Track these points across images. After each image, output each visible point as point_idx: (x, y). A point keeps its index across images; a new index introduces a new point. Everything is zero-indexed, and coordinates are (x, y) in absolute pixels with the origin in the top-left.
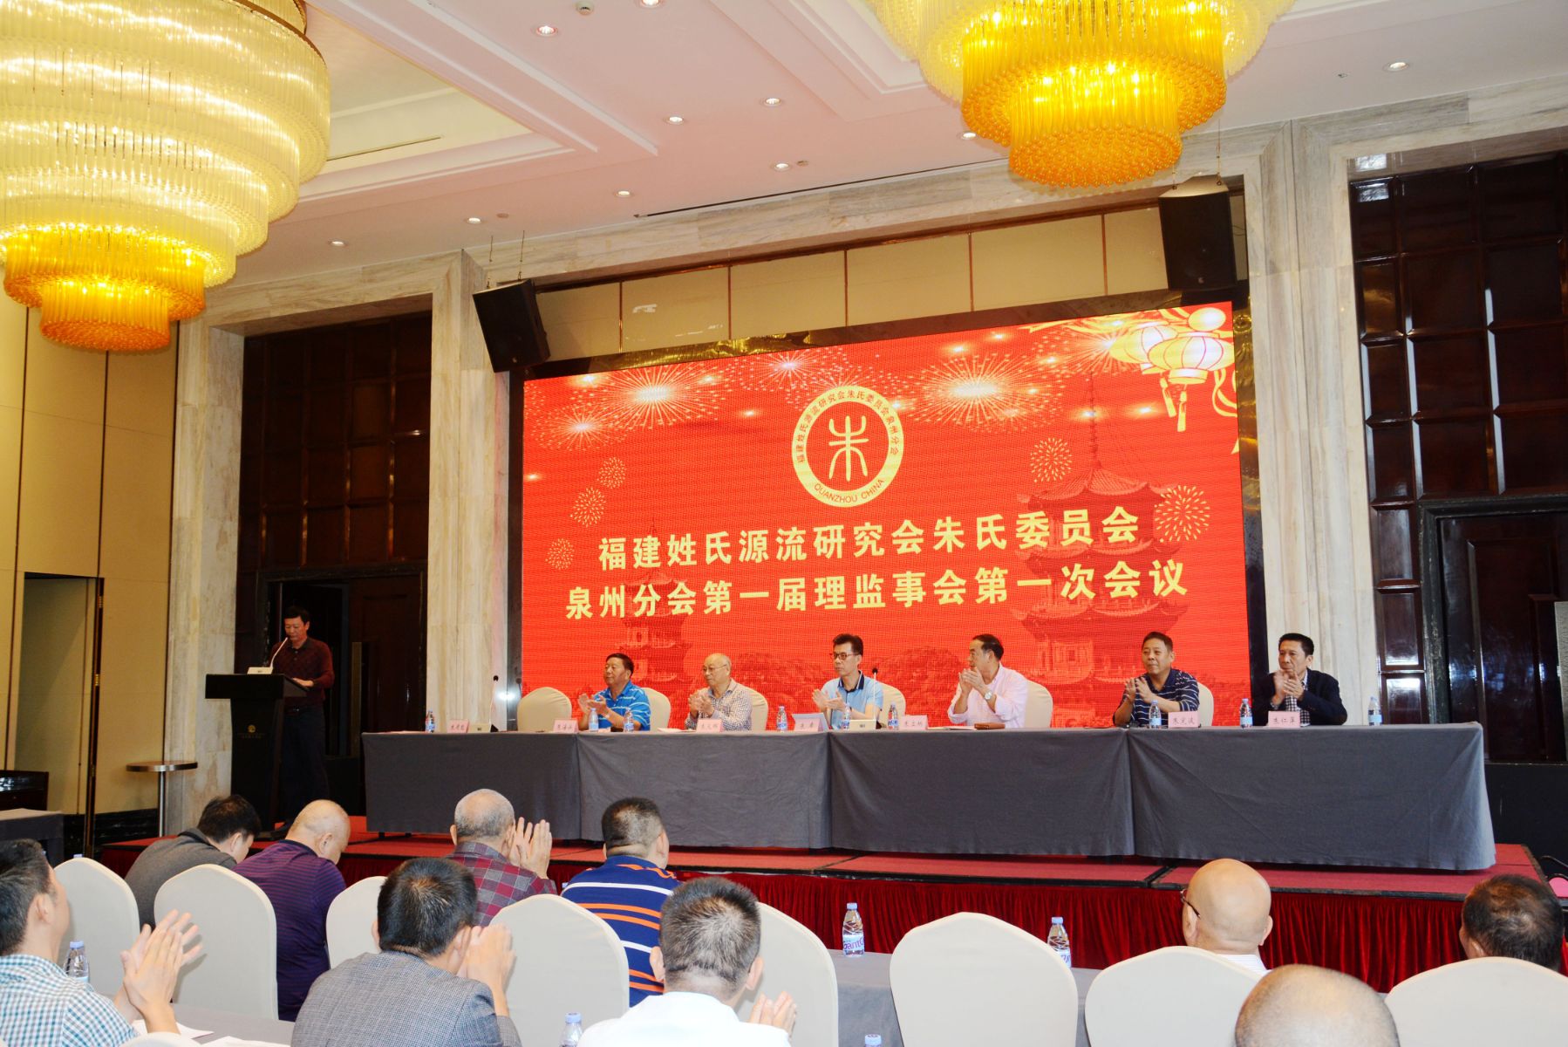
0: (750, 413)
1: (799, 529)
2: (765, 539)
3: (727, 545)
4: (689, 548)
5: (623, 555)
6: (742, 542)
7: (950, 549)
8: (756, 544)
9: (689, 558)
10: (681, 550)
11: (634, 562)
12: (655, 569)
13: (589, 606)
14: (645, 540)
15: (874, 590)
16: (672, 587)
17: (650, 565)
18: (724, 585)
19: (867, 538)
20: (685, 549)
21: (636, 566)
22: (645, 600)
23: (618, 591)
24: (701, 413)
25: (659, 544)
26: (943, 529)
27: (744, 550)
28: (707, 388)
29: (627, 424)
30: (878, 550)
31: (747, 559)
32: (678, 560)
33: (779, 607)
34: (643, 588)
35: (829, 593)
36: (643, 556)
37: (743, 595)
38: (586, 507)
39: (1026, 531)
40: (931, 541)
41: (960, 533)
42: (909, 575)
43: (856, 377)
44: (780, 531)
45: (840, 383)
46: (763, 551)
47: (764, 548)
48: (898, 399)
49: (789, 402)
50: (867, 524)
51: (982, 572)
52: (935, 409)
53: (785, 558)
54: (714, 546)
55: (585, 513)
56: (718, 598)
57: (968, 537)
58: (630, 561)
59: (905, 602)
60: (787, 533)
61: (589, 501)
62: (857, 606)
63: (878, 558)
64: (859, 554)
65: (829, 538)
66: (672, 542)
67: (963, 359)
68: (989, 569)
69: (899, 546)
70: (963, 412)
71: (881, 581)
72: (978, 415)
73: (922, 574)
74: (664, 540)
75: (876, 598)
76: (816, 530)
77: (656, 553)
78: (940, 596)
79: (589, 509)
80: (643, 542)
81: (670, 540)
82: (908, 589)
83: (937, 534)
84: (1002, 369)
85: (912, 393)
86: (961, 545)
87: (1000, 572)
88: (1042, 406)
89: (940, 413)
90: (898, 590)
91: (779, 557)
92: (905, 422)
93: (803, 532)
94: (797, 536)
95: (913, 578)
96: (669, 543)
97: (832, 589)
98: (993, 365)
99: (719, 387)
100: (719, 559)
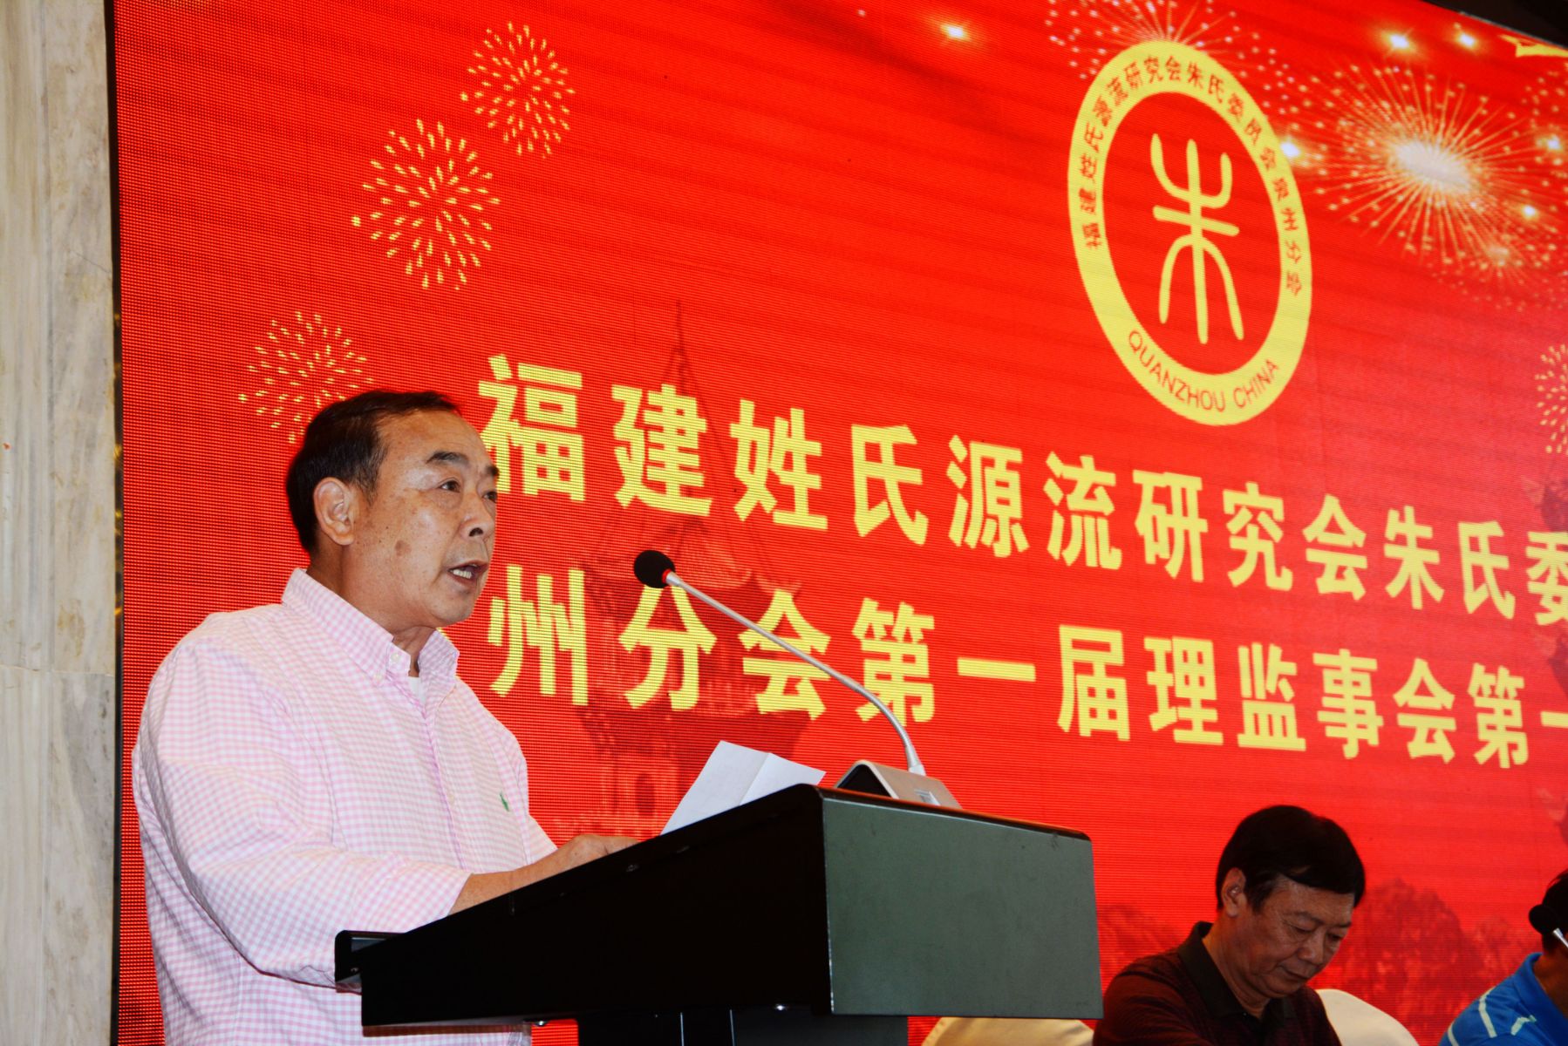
0: (955, 32)
1: (1100, 466)
2: (1014, 478)
3: (914, 476)
4: (799, 463)
5: (576, 443)
6: (955, 474)
7: (1417, 603)
8: (994, 492)
9: (801, 500)
10: (777, 467)
11: (618, 480)
12: (692, 521)
14: (653, 398)
15: (1276, 697)
16: (756, 605)
17: (673, 502)
18: (912, 621)
19: (1253, 531)
20: (788, 463)
21: (624, 497)
22: (661, 642)
23: (561, 595)
25: (702, 425)
26: (1401, 540)
27: (961, 504)
30: (1279, 573)
31: (972, 541)
32: (769, 503)
33: (1064, 722)
34: (651, 594)
35: (1181, 692)
36: (648, 462)
37: (968, 667)
38: (419, 198)
39: (1543, 579)
40: (1380, 570)
41: (1433, 557)
42: (1345, 658)
43: (1205, 27)
44: (1054, 462)
45: (1170, 29)
46: (1013, 521)
47: (1015, 510)
48: (1295, 134)
49: (1053, 39)
50: (1252, 487)
51: (1479, 677)
52: (1364, 192)
53: (1070, 556)
54: (875, 471)
55: (417, 223)
56: (896, 667)
57: (1447, 573)
58: (602, 471)
59: (1344, 741)
60: (1069, 472)
61: (431, 181)
62: (1246, 740)
63: (1278, 594)
64: (1239, 576)
65: (1169, 511)
66: (744, 429)
67: (1408, 73)
68: (1491, 669)
69: (1319, 569)
70: (1415, 222)
71: (1291, 668)
72: (1442, 238)
73: (1371, 664)
74: (718, 412)
75: (1284, 719)
76: (1139, 477)
77: (694, 460)
78: (1409, 733)
79: (430, 209)
80: (644, 405)
81: (737, 419)
82: (1349, 704)
83: (1391, 551)
84: (1477, 132)
85: (1320, 125)
86: (1437, 593)
87: (1510, 682)
88: (1546, 258)
89: (1374, 205)
90: (1327, 702)
91: (1054, 547)
92: (1313, 209)
93: (1109, 478)
94: (1095, 486)
95: (1354, 670)
96: (735, 430)
97: (1187, 681)
98: (1460, 116)
100: (891, 522)
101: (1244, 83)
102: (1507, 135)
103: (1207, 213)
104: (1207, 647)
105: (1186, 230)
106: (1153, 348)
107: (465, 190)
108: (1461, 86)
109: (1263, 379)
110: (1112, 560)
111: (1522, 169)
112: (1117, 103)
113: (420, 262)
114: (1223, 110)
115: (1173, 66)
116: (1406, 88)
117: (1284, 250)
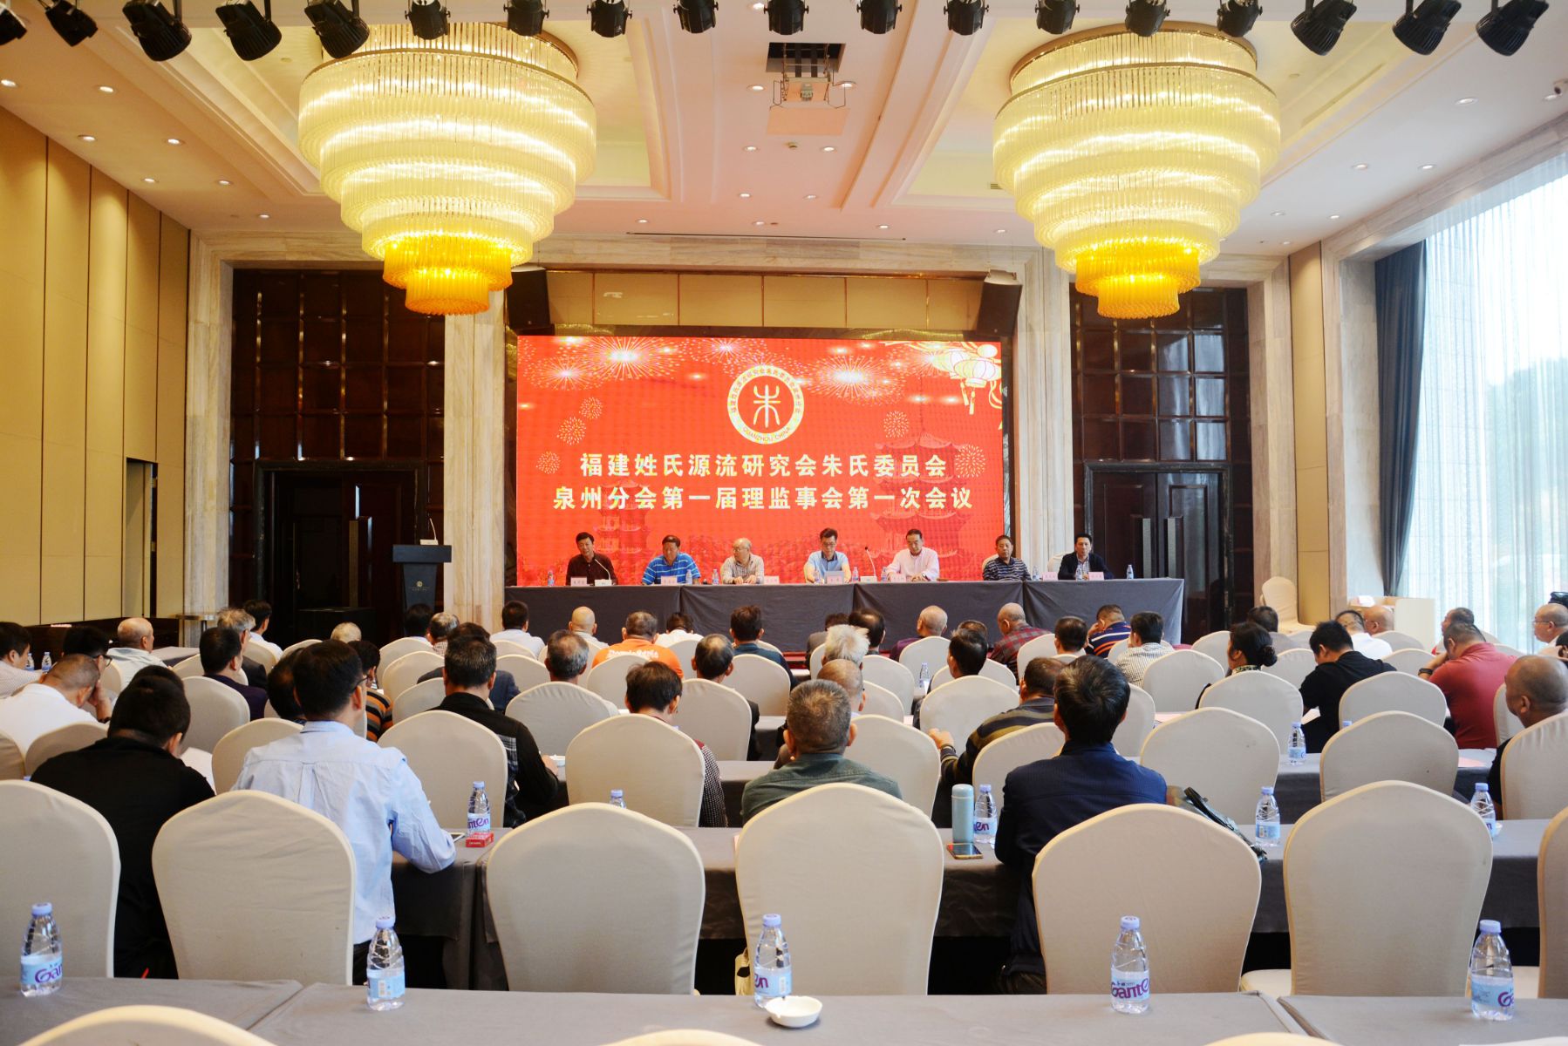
0: (697, 377)
1: (732, 456)
2: (707, 461)
3: (680, 463)
4: (651, 464)
5: (600, 467)
6: (691, 462)
7: (833, 475)
8: (701, 464)
9: (651, 471)
10: (645, 465)
11: (609, 471)
12: (625, 477)
13: (572, 500)
14: (617, 456)
15: (783, 498)
16: (639, 489)
17: (621, 474)
18: (678, 490)
19: (778, 465)
20: (648, 464)
21: (610, 474)
22: (617, 498)
23: (596, 491)
24: (662, 372)
25: (628, 460)
26: (829, 462)
27: (692, 467)
28: (665, 356)
29: (603, 375)
30: (786, 472)
31: (694, 474)
32: (643, 472)
33: (717, 506)
34: (615, 489)
35: (753, 498)
36: (616, 468)
37: (692, 497)
38: (570, 430)
39: (880, 466)
40: (821, 469)
41: (840, 464)
42: (806, 488)
43: (774, 360)
44: (719, 456)
45: (762, 363)
46: (706, 469)
47: (707, 467)
48: (802, 377)
49: (727, 372)
50: (782, 455)
51: (852, 489)
52: (825, 386)
53: (722, 474)
54: (670, 463)
55: (569, 434)
56: (673, 498)
57: (844, 467)
58: (605, 470)
59: (804, 505)
60: (723, 458)
61: (573, 427)
62: (771, 507)
63: (786, 477)
64: (773, 474)
65: (753, 462)
67: (843, 358)
68: (857, 487)
69: (799, 470)
70: (842, 391)
71: (788, 492)
72: (852, 392)
73: (815, 489)
74: (632, 457)
75: (784, 502)
76: (744, 456)
77: (626, 466)
78: (826, 503)
79: (572, 432)
80: (616, 458)
81: (636, 458)
82: (806, 498)
83: (825, 464)
84: (868, 366)
85: (811, 374)
86: (841, 472)
87: (863, 490)
88: (891, 392)
89: (828, 389)
90: (799, 498)
91: (718, 473)
92: (806, 394)
93: (735, 458)
94: (730, 460)
95: (808, 491)
97: (754, 496)
98: (862, 364)
99: (675, 356)
100: (674, 472)
102: (881, 364)
104: (762, 489)
107: (579, 427)
108: (864, 356)
111: (885, 372)
113: (569, 441)
116: (842, 361)
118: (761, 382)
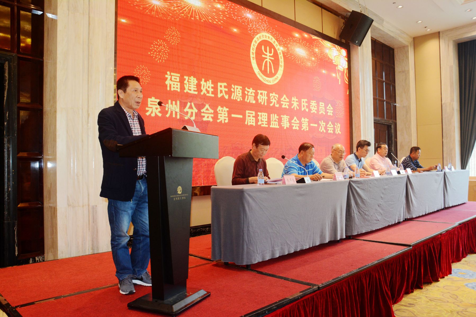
0: (235, 30)
1: (253, 89)
2: (241, 91)
3: (227, 90)
4: (210, 87)
5: (179, 84)
6: (232, 90)
7: (295, 109)
8: (238, 92)
9: (210, 92)
10: (207, 88)
11: (185, 89)
12: (195, 95)
13: (159, 110)
14: (190, 78)
15: (275, 121)
16: (203, 106)
17: (192, 92)
18: (225, 109)
19: (274, 99)
20: (209, 87)
21: (185, 91)
22: (190, 111)
23: (176, 104)
24: (216, 21)
25: (197, 82)
26: (294, 101)
27: (233, 94)
28: (218, 10)
29: (181, 12)
30: (277, 105)
32: (206, 92)
33: (246, 123)
34: (189, 104)
35: (263, 120)
36: (189, 87)
37: (233, 115)
38: (158, 50)
39: (312, 107)
40: (291, 105)
41: (298, 103)
42: (285, 116)
43: (270, 31)
44: (246, 89)
45: (266, 31)
46: (240, 96)
47: (241, 95)
48: (282, 46)
49: (249, 32)
50: (274, 93)
51: (303, 119)
52: (291, 55)
53: (248, 101)
54: (221, 89)
55: (157, 54)
56: (223, 115)
57: (300, 105)
58: (182, 88)
59: (284, 127)
60: (248, 90)
61: (160, 48)
62: (271, 126)
63: (277, 107)
64: (271, 105)
65: (262, 96)
66: (203, 83)
67: (298, 39)
68: (304, 118)
69: (282, 104)
70: (298, 59)
71: (278, 117)
72: (302, 61)
73: (289, 117)
74: (199, 80)
75: (276, 124)
76: (258, 91)
77: (195, 87)
78: (293, 126)
79: (159, 52)
80: (189, 79)
81: (202, 81)
82: (285, 122)
83: (292, 102)
84: (307, 48)
85: (286, 45)
86: (298, 108)
87: (307, 120)
88: (315, 65)
89: (293, 56)
90: (282, 122)
91: (246, 100)
92: (284, 56)
93: (254, 91)
94: (252, 92)
95: (286, 118)
96: (201, 83)
97: (263, 118)
98: (305, 45)
99: (223, 12)
100: (223, 96)
101: (275, 39)
102: (311, 48)
103: (270, 56)
104: (266, 114)
105: (267, 58)
106: (261, 74)
107: (164, 49)
108: (305, 42)
109: (276, 79)
110: (254, 102)
111: (313, 53)
112: (258, 41)
113: (158, 59)
114: (272, 42)
115: (266, 36)
116: (298, 41)
117: (280, 62)
118: (265, 43)
